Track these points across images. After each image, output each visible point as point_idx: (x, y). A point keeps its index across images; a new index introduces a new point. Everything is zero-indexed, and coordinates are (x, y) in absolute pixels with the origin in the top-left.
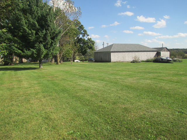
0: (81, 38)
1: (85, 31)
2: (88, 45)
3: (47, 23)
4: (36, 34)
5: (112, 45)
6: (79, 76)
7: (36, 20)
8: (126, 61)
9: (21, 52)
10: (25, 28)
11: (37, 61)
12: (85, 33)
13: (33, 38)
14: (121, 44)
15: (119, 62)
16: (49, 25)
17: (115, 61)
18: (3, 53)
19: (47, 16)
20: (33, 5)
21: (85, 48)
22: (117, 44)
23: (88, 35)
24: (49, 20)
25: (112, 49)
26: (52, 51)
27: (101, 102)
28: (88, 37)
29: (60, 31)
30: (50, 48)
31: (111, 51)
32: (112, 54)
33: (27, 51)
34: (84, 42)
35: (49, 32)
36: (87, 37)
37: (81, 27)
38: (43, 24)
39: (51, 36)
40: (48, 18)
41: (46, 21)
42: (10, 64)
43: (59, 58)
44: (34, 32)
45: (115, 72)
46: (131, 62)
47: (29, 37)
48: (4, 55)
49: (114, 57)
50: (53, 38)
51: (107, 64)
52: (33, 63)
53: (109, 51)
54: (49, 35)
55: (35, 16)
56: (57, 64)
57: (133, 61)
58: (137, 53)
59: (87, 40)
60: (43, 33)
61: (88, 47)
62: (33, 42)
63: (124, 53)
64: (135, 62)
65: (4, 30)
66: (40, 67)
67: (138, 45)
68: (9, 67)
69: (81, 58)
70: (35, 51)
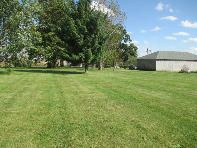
0: (123, 44)
1: (128, 36)
2: (131, 52)
3: (96, 27)
4: (85, 38)
5: (158, 52)
6: (134, 84)
7: (85, 24)
8: (173, 70)
9: (68, 56)
10: (75, 32)
11: (77, 66)
12: (128, 38)
13: (81, 42)
14: (168, 52)
15: (165, 71)
16: (98, 29)
17: (161, 70)
18: (48, 56)
19: (96, 20)
20: (83, 9)
21: (126, 54)
22: (163, 51)
23: (131, 41)
24: (99, 24)
25: (157, 57)
26: (99, 56)
27: (184, 115)
28: (131, 42)
29: (108, 36)
30: (97, 53)
31: (157, 58)
32: (157, 62)
33: (74, 55)
34: (126, 47)
35: (97, 37)
36: (129, 43)
37: (124, 32)
38: (92, 28)
39: (98, 40)
40: (98, 22)
41: (95, 25)
42: (53, 67)
43: (101, 63)
44: (83, 36)
45: (168, 82)
46: (179, 72)
47: (78, 41)
48: (48, 58)
49: (159, 66)
50: (100, 43)
51: (152, 72)
52: (73, 67)
53: (154, 58)
54: (97, 39)
55: (84, 20)
56: (99, 69)
57: (181, 71)
58: (186, 62)
59: (129, 46)
60: (92, 37)
61: (130, 54)
62: (81, 46)
63: (171, 62)
64: (184, 72)
65: (50, 34)
66: (85, 72)
67: (188, 53)
68: (53, 70)
69: (120, 64)
70: (83, 56)
